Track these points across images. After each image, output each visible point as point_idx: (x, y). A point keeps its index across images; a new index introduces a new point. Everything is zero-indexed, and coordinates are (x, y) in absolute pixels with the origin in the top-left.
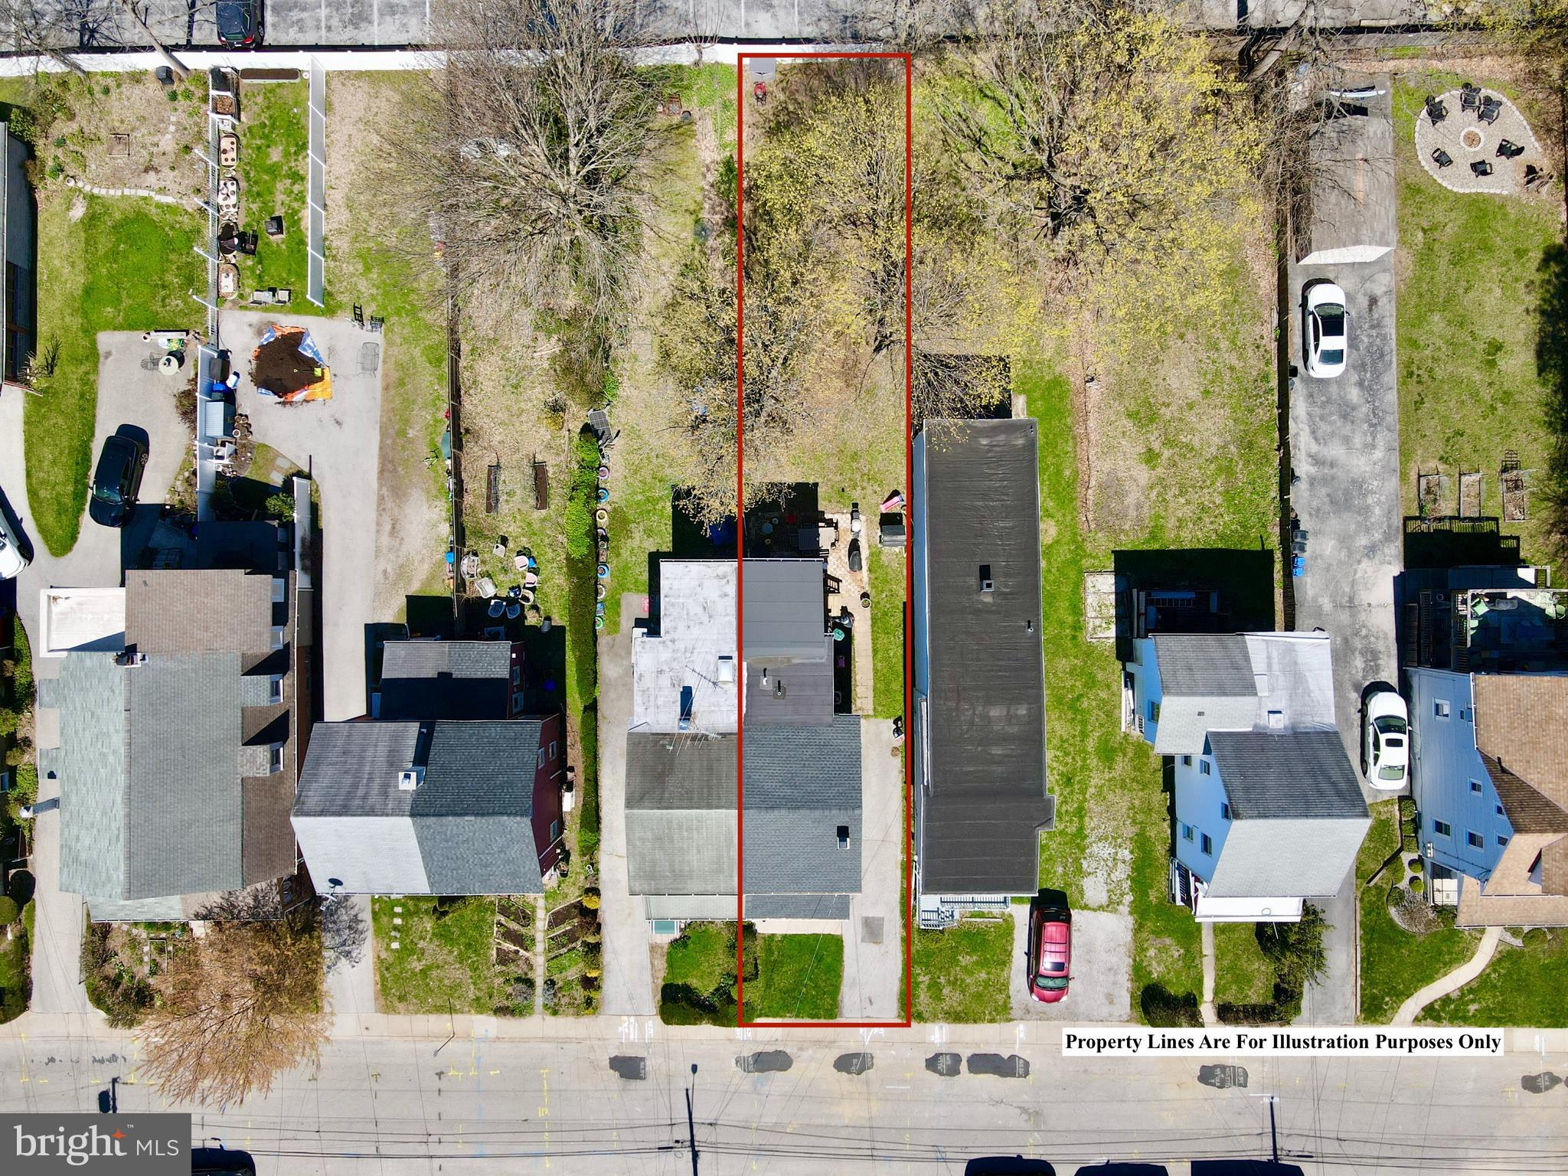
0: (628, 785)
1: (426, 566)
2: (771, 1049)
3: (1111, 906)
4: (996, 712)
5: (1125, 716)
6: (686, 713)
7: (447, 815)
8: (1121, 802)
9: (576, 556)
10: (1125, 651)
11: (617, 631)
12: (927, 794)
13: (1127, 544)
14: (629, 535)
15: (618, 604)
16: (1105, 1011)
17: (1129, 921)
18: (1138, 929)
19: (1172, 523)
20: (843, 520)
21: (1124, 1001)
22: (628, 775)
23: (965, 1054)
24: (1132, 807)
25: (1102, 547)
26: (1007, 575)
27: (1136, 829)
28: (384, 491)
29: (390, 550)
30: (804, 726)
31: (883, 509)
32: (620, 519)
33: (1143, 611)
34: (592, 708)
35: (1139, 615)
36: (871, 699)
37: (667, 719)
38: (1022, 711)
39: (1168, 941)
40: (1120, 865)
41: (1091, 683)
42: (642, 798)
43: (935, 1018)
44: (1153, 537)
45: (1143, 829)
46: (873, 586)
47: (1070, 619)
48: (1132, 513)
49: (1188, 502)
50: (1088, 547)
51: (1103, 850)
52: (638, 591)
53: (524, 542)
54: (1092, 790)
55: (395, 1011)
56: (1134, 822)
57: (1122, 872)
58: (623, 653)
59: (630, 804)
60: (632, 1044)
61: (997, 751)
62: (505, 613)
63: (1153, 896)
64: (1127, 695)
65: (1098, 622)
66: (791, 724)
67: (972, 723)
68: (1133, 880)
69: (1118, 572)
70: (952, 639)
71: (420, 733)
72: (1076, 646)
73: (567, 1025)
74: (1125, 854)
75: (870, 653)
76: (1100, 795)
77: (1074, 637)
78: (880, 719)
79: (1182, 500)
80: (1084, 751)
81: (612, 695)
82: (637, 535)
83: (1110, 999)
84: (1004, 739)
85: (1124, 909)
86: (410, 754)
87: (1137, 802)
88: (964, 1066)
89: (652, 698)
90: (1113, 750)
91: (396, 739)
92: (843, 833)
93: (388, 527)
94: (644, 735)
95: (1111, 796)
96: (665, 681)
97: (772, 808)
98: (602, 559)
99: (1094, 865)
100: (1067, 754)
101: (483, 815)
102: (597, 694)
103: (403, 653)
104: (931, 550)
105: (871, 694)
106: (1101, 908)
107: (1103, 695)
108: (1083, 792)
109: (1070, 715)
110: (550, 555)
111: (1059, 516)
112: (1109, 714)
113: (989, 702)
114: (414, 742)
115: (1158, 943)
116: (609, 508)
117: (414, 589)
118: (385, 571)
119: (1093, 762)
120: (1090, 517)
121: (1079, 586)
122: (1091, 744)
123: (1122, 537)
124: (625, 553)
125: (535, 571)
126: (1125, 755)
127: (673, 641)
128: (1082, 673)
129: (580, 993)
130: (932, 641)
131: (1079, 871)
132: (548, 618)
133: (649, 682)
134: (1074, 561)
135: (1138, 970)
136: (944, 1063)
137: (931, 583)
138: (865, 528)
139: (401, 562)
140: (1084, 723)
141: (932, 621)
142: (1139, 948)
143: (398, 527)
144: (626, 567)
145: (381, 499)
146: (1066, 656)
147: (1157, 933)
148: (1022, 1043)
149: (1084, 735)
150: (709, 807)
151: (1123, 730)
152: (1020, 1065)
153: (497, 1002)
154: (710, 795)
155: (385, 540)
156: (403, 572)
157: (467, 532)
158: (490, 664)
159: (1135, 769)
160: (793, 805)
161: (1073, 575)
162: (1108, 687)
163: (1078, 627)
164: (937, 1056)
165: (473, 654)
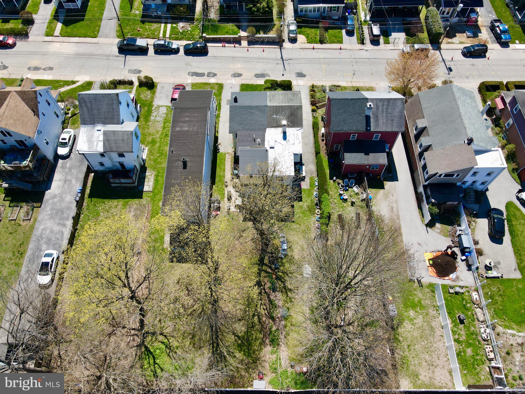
0: (302, 112)
1: (379, 198)
2: (260, 78)
3: (159, 107)
4: (186, 129)
5: (146, 151)
7: (357, 99)
8: (151, 130)
10: (143, 169)
11: (310, 177)
12: (210, 108)
14: (308, 207)
15: (310, 185)
16: (165, 85)
17: (154, 103)
18: (152, 102)
19: (119, 207)
20: (233, 209)
21: (158, 88)
22: (302, 115)
23: (205, 77)
24: (148, 129)
25: (145, 200)
26: (177, 166)
27: (148, 124)
28: (398, 221)
29: (392, 203)
31: (219, 213)
32: (311, 211)
33: (134, 175)
34: (317, 153)
35: (136, 175)
36: (226, 158)
37: (290, 131)
39: (144, 99)
40: (154, 115)
41: (155, 161)
42: (297, 108)
43: (213, 84)
44: (127, 202)
45: (146, 123)
46: (224, 189)
47: (159, 178)
48: (132, 210)
49: (112, 213)
50: (149, 199)
51: (158, 119)
52: (304, 189)
53: (345, 205)
54: (160, 133)
55: (370, 87)
56: (148, 125)
57: (154, 114)
59: (301, 107)
60: (300, 80)
61: (187, 119)
62: (349, 181)
63: (146, 108)
64: (144, 157)
65: (150, 177)
66: (251, 130)
67: (194, 126)
68: (151, 112)
69: (142, 192)
70: (197, 148)
71: (370, 127)
72: (158, 171)
73: (318, 83)
74: (152, 118)
76: (157, 132)
77: (158, 173)
78: (224, 152)
79: (114, 213)
80: (160, 142)
82: (305, 206)
83: (163, 87)
84: (184, 122)
85: (155, 106)
86: (372, 120)
87: (147, 130)
88: (206, 74)
90: (151, 143)
91: (377, 125)
92: (236, 100)
93: (394, 209)
94: (298, 127)
95: (154, 131)
96: (292, 142)
97: (257, 106)
98: (317, 199)
99: (162, 116)
100: (166, 142)
101: (346, 99)
103: (381, 160)
106: (162, 106)
107: (152, 157)
108: (162, 133)
109: (163, 152)
110: (336, 201)
111: (158, 208)
112: (151, 152)
113: (187, 131)
114: (371, 124)
115: (147, 98)
116: (316, 215)
117: (382, 191)
118: (393, 196)
119: (158, 140)
120: (147, 208)
121: (155, 188)
122: (158, 144)
123: (137, 202)
124: (309, 200)
125: (341, 195)
126: (148, 142)
127: (289, 153)
128: (157, 163)
129: (316, 89)
131: (167, 114)
132: (334, 181)
133: (297, 142)
134: (155, 195)
135: (154, 93)
136: (212, 75)
138: (225, 204)
139: (388, 199)
140: (159, 150)
142: (152, 98)
143: (391, 209)
144: (308, 197)
145: (398, 219)
146: (162, 168)
147: (147, 100)
148: (189, 79)
149: (160, 147)
150: (276, 106)
151: (147, 148)
152: (191, 74)
153: (340, 88)
154: (276, 110)
155: (394, 205)
156: (386, 196)
157: (366, 207)
158: (351, 157)
159: (146, 138)
160: (250, 107)
161: (156, 191)
162: (150, 159)
163: (157, 176)
164: (213, 76)
165: (357, 160)
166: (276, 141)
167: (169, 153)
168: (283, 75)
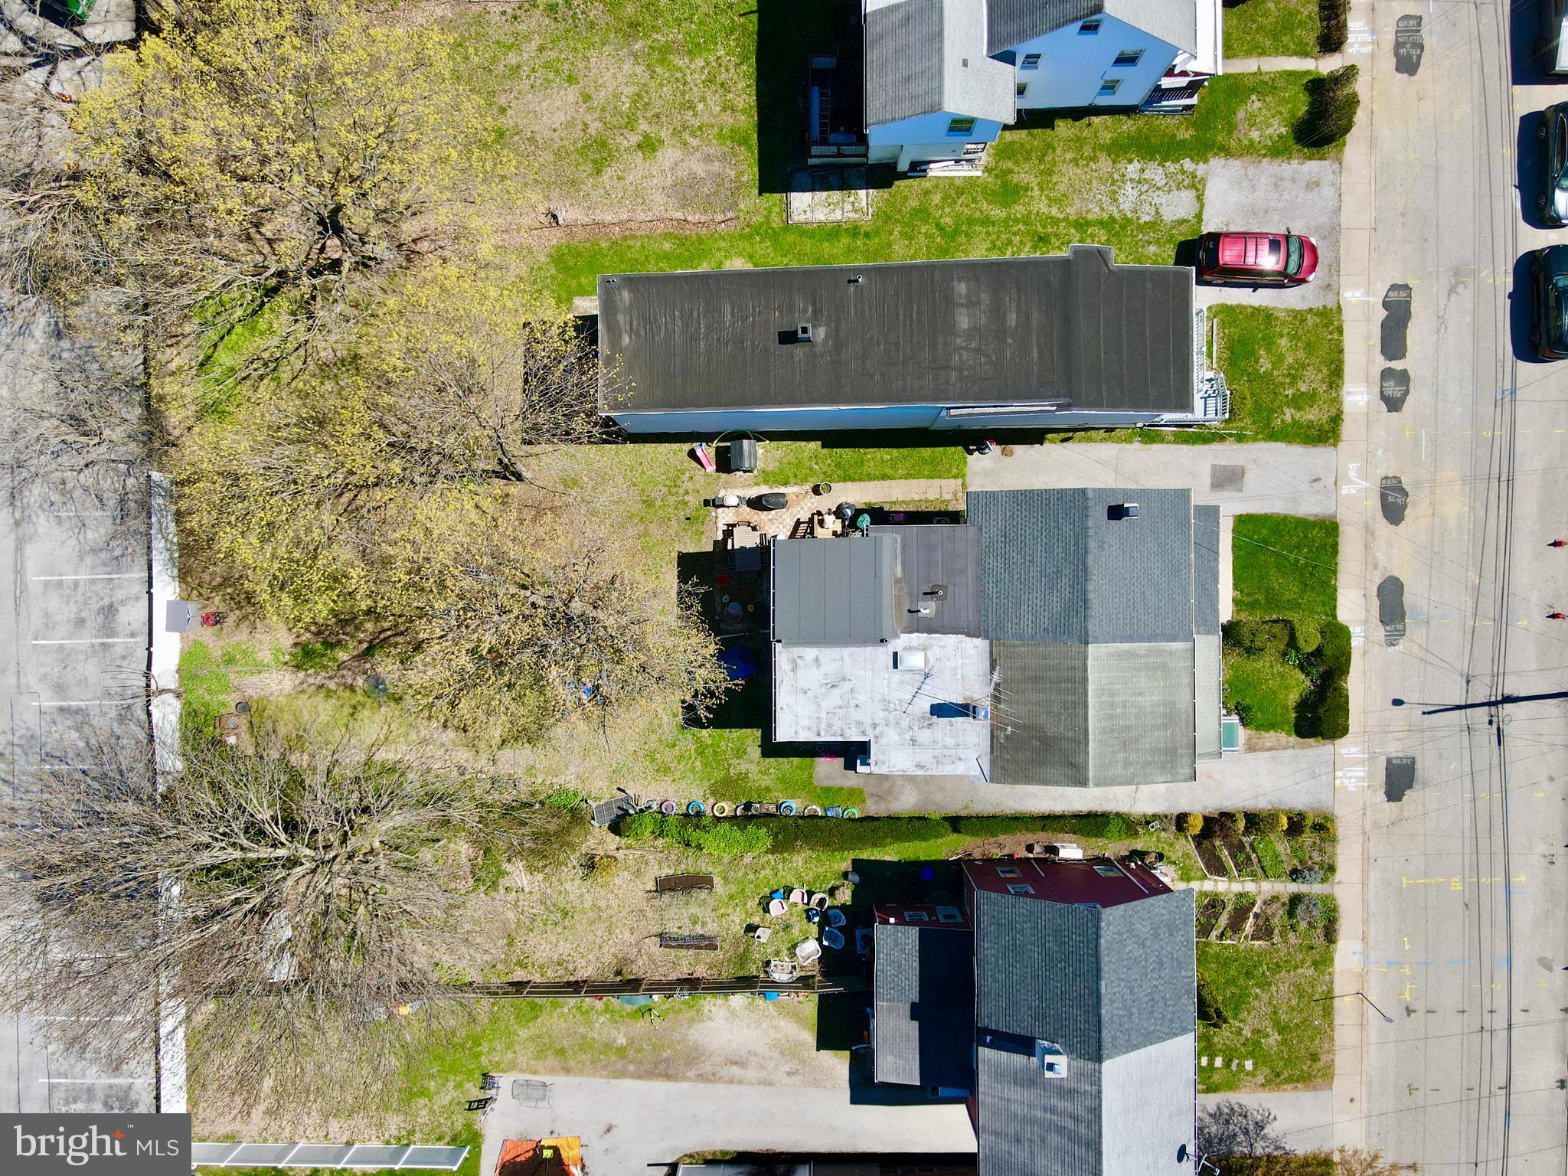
0: (1057, 783)
1: (782, 1024)
2: (1375, 603)
3: (1197, 186)
4: (963, 321)
5: (964, 172)
6: (964, 710)
7: (1099, 1015)
8: (1068, 175)
9: (769, 843)
10: (882, 175)
11: (861, 792)
12: (1068, 407)
13: (751, 172)
14: (743, 777)
15: (827, 790)
16: (1328, 191)
17: (1216, 163)
18: (1225, 151)
19: (727, 118)
20: (725, 517)
21: (1314, 167)
22: (1044, 782)
23: (1381, 363)
24: (1075, 162)
25: (755, 205)
26: (791, 309)
27: (1102, 156)
28: (691, 1074)
29: (762, 1067)
30: (980, 562)
31: (711, 469)
32: (723, 788)
33: (833, 149)
34: (956, 823)
35: (839, 155)
36: (943, 482)
37: (973, 735)
38: (962, 288)
39: (1241, 114)
40: (1147, 175)
41: (922, 213)
42: (1074, 766)
43: (1337, 401)
44: (744, 141)
45: (1102, 148)
46: (804, 480)
47: (845, 240)
48: (716, 166)
49: (703, 99)
50: (758, 219)
51: (1128, 196)
52: (812, 767)
53: (752, 904)
54: (1054, 211)
55: (1330, 1066)
56: (1093, 159)
57: (1155, 173)
58: (888, 784)
59: (1081, 781)
60: (1371, 774)
61: (1012, 320)
62: (840, 928)
63: (1185, 134)
64: (935, 171)
65: (848, 207)
66: (979, 578)
67: (978, 351)
68: (1164, 159)
69: (787, 187)
70: (872, 376)
71: (991, 1046)
72: (877, 233)
73: (1347, 855)
74: (1133, 169)
75: (886, 483)
76: (1060, 201)
77: (867, 235)
78: (968, 471)
79: (700, 106)
80: (1006, 221)
81: (938, 797)
82: (743, 767)
83: (1313, 185)
84: (997, 312)
85: (1201, 169)
86: (1019, 1059)
87: (1069, 156)
88: (1397, 365)
89: (947, 752)
90: (1005, 185)
91: (999, 1075)
92: (1117, 512)
93: (735, 1070)
94: (993, 762)
95: (1062, 188)
96: (925, 736)
97: (1086, 601)
98: (772, 809)
99: (1146, 207)
100: (1010, 242)
101: (1099, 970)
102: (936, 816)
103: (890, 1059)
104: (760, 404)
105: (936, 482)
106: (1200, 198)
107: (937, 199)
108: (1056, 222)
109: (962, 239)
110: (768, 872)
111: (719, 255)
112: (960, 191)
113: (950, 329)
114: (1004, 1055)
115: (1243, 127)
116: (711, 801)
117: (810, 1038)
118: (789, 1074)
119: (1019, 210)
120: (719, 218)
121: (803, 230)
122: (997, 213)
123: (745, 179)
124: (766, 781)
125: (788, 890)
126: (1010, 171)
127: (875, 726)
128: (910, 224)
129: (1308, 838)
130: (874, 401)
131: (1153, 225)
132: (845, 875)
133: (926, 757)
134: (775, 237)
135: (1276, 151)
136: (1393, 389)
137: (802, 403)
138: (735, 490)
139: (777, 1055)
140: (971, 222)
141: (848, 402)
142: (1249, 150)
143: (735, 1058)
144: (783, 780)
145: (701, 1078)
146: (890, 245)
147: (1231, 128)
148: (1368, 293)
149: (986, 221)
150: (1085, 681)
151: (979, 174)
152: (1394, 296)
153: (1319, 941)
154: (1069, 680)
155: (751, 1074)
156: (789, 1051)
157: (741, 974)
158: (903, 951)
159: (1028, 159)
160: (1081, 574)
161: (791, 238)
162: (927, 193)
163: (854, 231)
164: (1384, 397)
165: (891, 971)
166: (927, 676)
167: (849, 270)
168: (1398, 702)
